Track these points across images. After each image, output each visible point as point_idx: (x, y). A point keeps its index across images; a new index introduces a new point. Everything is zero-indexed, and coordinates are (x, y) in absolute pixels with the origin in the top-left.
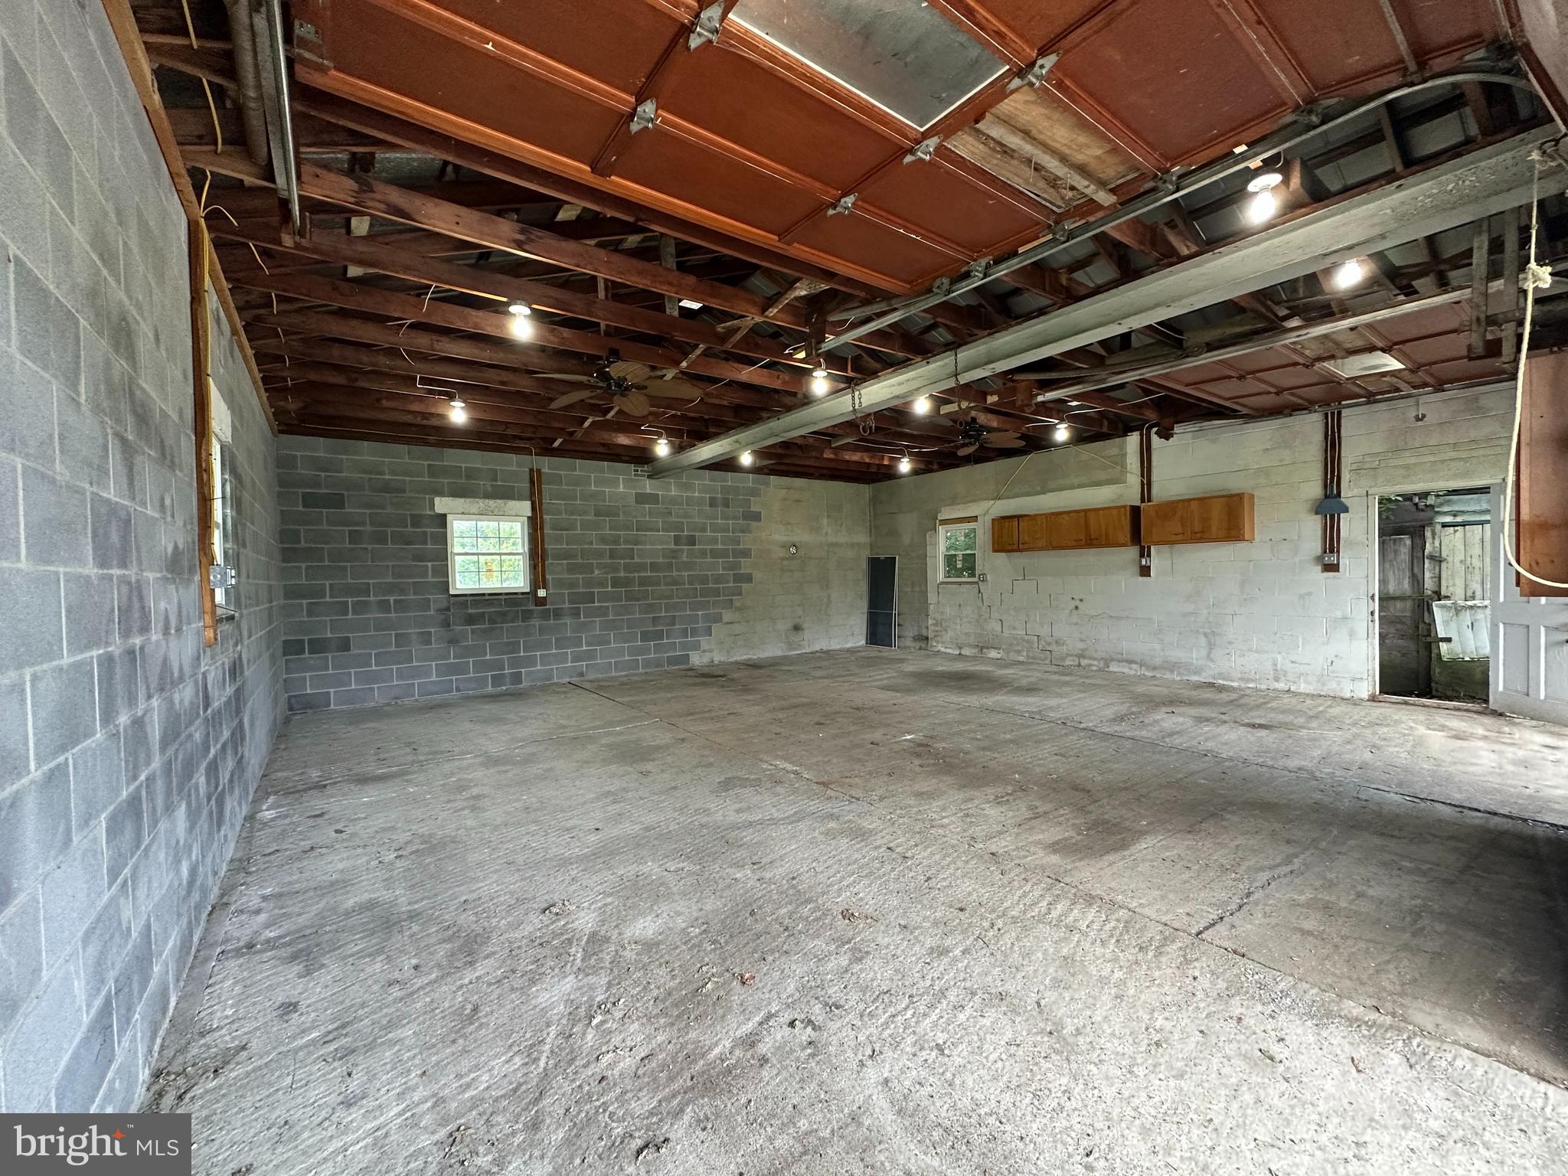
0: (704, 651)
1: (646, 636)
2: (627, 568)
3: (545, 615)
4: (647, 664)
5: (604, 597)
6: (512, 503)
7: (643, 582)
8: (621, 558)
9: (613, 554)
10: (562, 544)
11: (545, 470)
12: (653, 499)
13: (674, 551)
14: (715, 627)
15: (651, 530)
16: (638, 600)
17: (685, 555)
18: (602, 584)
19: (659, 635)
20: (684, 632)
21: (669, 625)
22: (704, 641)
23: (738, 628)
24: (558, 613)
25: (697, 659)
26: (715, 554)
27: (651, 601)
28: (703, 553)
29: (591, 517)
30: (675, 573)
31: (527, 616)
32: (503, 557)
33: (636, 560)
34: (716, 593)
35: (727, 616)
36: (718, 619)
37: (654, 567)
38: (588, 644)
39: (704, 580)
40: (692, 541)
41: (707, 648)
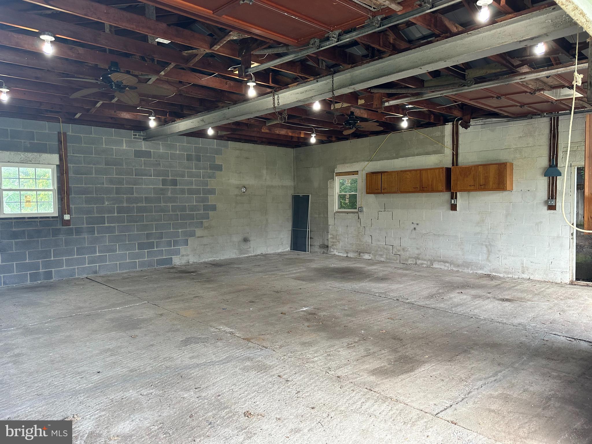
0: (183, 256)
1: (141, 246)
2: (129, 200)
3: (70, 232)
4: (142, 264)
5: (111, 220)
6: (45, 156)
7: (141, 210)
8: (124, 194)
9: (118, 191)
10: (82, 184)
11: (69, 133)
12: (147, 154)
13: (162, 189)
14: (190, 240)
15: (146, 175)
16: (136, 222)
17: (169, 192)
18: (111, 211)
19: (151, 245)
20: (169, 244)
21: (158, 238)
22: (183, 249)
23: (205, 241)
24: (79, 231)
25: (177, 261)
26: (191, 192)
27: (145, 223)
28: (182, 191)
29: (103, 166)
30: (163, 204)
31: (56, 232)
32: (38, 192)
33: (135, 195)
34: (192, 217)
35: (199, 232)
36: (192, 234)
37: (147, 200)
38: (100, 252)
39: (183, 209)
40: (174, 183)
41: (184, 253)
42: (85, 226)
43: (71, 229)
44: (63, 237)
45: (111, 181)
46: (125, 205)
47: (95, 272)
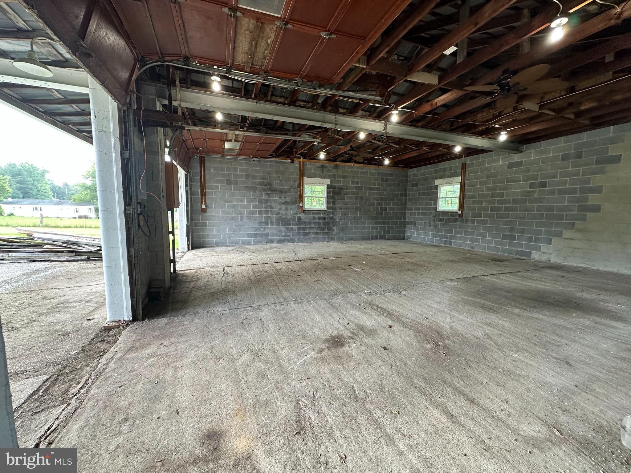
0: (544, 253)
1: (505, 237)
2: (499, 202)
3: (462, 221)
4: (504, 251)
5: (486, 215)
6: (455, 178)
8: (496, 198)
9: (492, 196)
10: (471, 192)
11: (468, 162)
12: (519, 164)
16: (503, 218)
19: (513, 238)
20: (530, 239)
21: (520, 233)
22: (544, 247)
23: (575, 244)
24: (467, 221)
25: (536, 256)
26: (562, 192)
27: (510, 219)
28: (552, 192)
29: (484, 179)
30: (528, 205)
31: (456, 220)
33: (505, 198)
35: (567, 234)
36: (559, 235)
37: (515, 201)
38: (477, 235)
39: (551, 209)
40: (543, 185)
41: (545, 251)
42: (470, 218)
43: (463, 219)
44: (459, 224)
45: (488, 189)
46: (496, 205)
47: (473, 248)
